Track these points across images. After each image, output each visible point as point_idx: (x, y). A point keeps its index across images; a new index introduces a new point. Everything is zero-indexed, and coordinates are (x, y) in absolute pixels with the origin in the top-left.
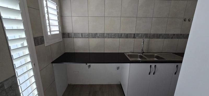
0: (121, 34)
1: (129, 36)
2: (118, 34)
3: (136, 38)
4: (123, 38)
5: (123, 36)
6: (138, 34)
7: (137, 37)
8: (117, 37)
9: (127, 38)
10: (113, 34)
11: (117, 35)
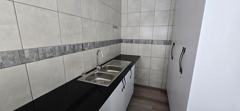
0: (65, 47)
1: (76, 48)
2: (59, 47)
3: (85, 50)
4: (68, 53)
5: (67, 50)
6: (86, 43)
7: (86, 48)
8: (57, 54)
9: (74, 52)
10: (48, 50)
11: (57, 49)
